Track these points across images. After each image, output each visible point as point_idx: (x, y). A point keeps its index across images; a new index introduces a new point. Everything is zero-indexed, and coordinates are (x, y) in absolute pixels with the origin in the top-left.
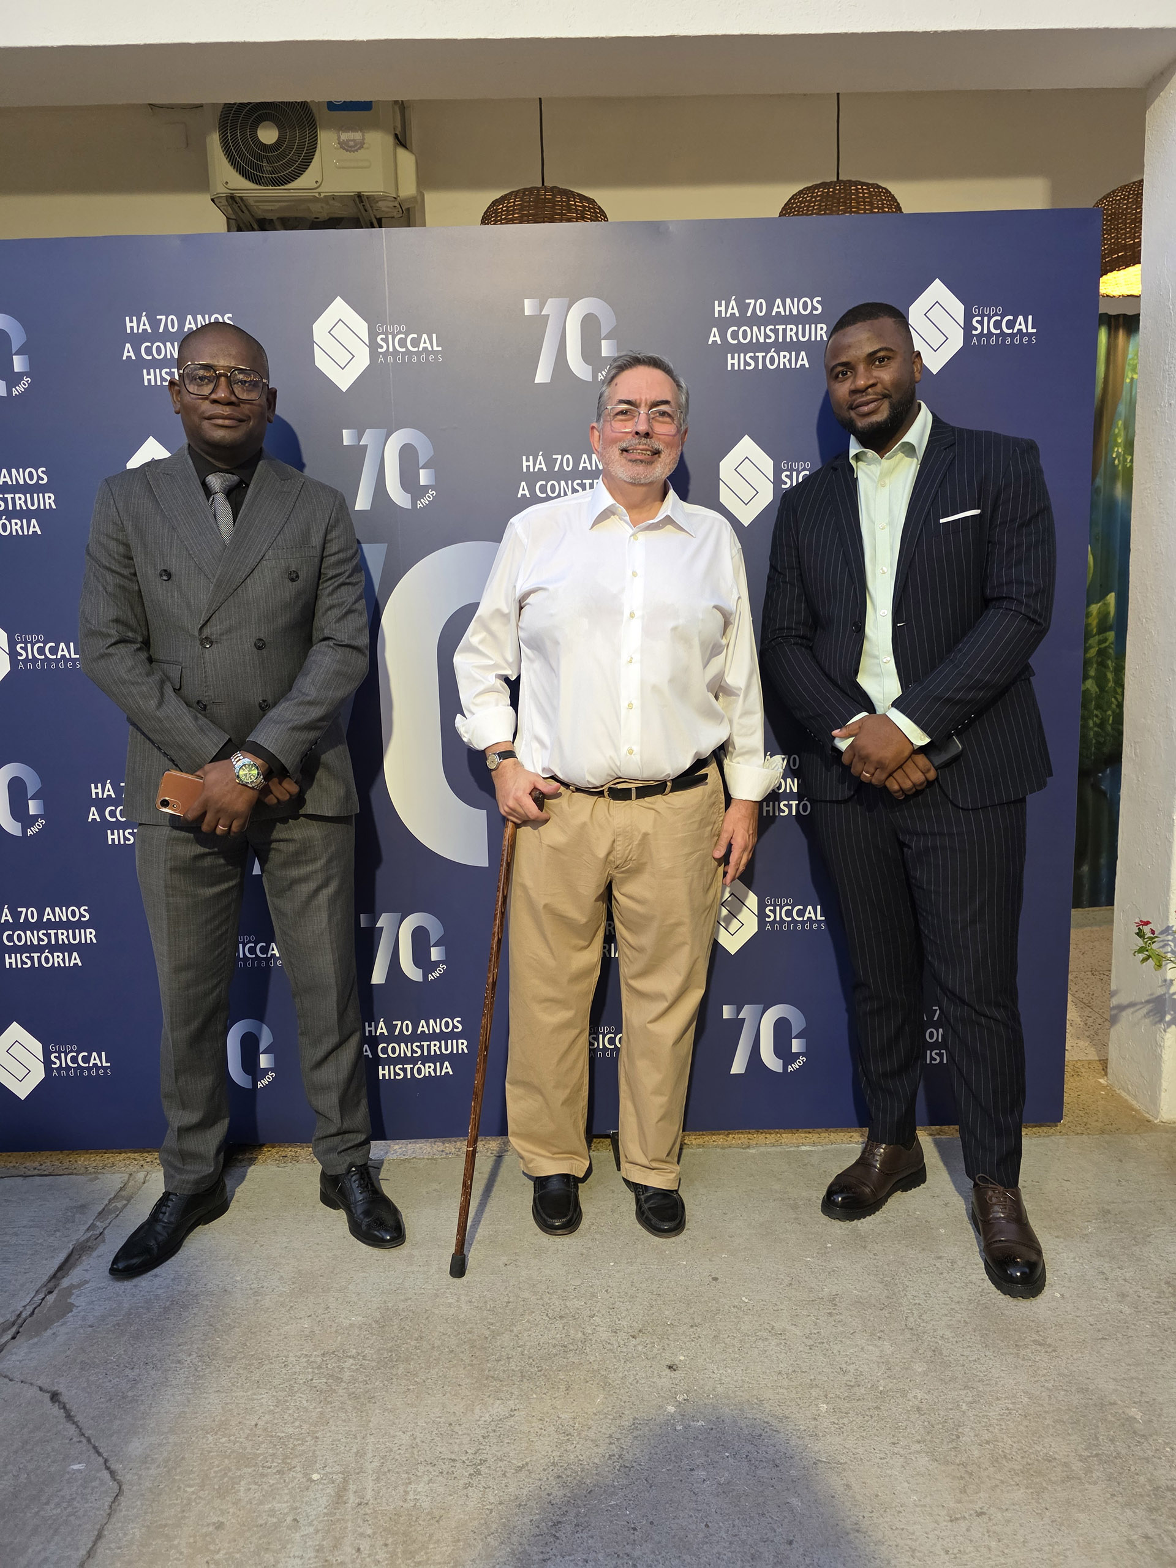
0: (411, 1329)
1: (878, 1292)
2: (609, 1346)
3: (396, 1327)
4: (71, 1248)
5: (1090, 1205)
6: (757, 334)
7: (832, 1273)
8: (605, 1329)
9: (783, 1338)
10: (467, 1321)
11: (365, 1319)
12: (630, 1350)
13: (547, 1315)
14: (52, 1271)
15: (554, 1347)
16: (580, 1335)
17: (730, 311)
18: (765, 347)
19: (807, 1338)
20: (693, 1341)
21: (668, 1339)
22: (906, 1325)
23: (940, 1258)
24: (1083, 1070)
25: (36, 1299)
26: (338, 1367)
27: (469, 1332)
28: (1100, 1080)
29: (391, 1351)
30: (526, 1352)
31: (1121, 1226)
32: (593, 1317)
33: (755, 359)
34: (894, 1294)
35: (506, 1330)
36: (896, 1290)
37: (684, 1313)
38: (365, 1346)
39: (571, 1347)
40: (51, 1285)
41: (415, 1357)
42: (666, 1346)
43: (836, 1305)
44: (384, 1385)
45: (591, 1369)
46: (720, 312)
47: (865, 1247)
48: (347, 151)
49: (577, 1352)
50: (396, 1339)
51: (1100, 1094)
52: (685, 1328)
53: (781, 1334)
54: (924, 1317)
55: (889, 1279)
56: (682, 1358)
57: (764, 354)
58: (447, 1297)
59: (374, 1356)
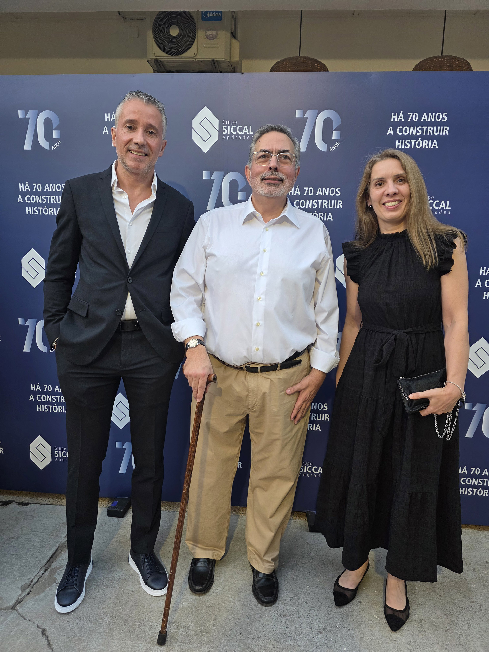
0: (211, 614)
1: (443, 620)
2: (308, 637)
3: (204, 611)
4: (58, 546)
6: (412, 131)
7: (419, 605)
8: (306, 626)
9: (396, 643)
10: (238, 612)
11: (190, 604)
12: (318, 641)
13: (277, 613)
14: (48, 558)
15: (281, 633)
16: (294, 628)
17: (399, 118)
18: (416, 138)
19: (408, 644)
20: (350, 639)
21: (337, 636)
22: (459, 642)
23: (474, 602)
25: (39, 573)
26: (176, 632)
27: (239, 619)
29: (201, 626)
30: (267, 635)
32: (300, 618)
34: (452, 622)
35: (257, 620)
36: (453, 620)
37: (345, 621)
38: (189, 621)
39: (289, 635)
40: (47, 566)
41: (213, 631)
42: (337, 640)
43: (422, 625)
44: (198, 646)
45: (299, 650)
46: (394, 119)
47: (435, 591)
48: (209, 39)
49: (292, 638)
50: (204, 618)
52: (346, 630)
53: (395, 640)
54: (468, 638)
55: (448, 612)
56: (345, 649)
57: (415, 141)
58: (228, 596)
59: (193, 628)
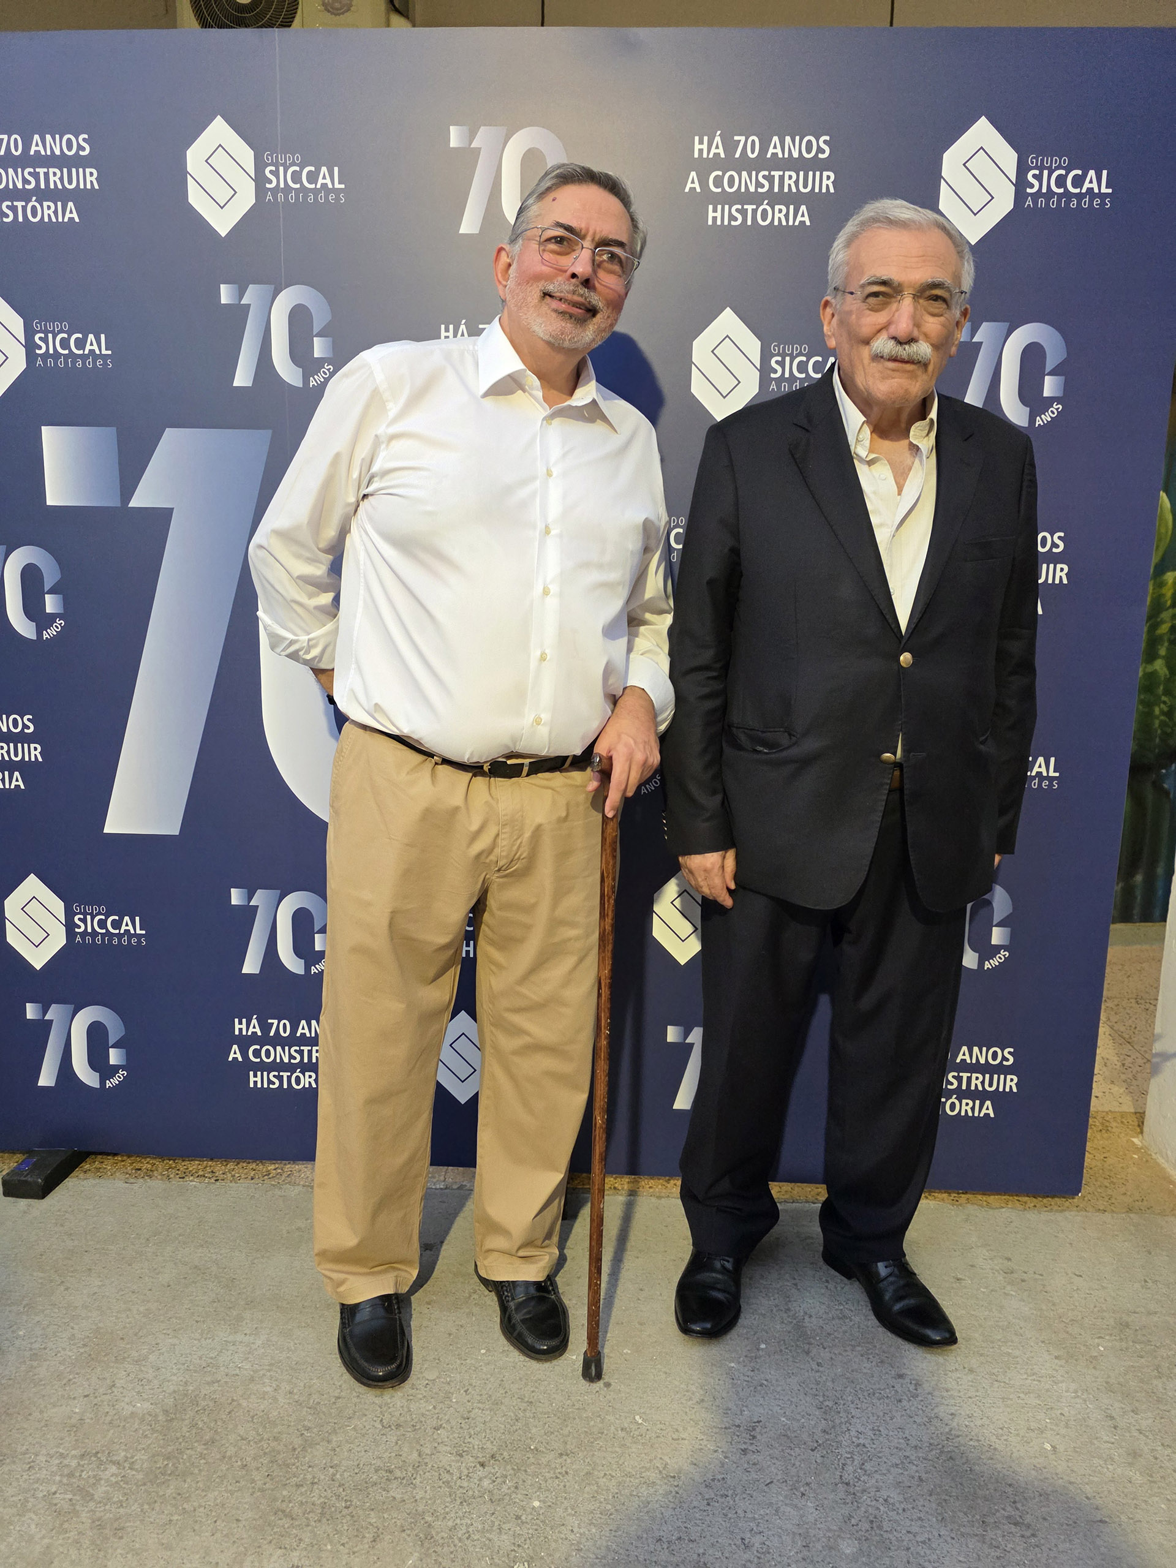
0: (205, 1428)
1: (813, 1423)
2: (446, 1477)
3: (187, 1422)
5: (1105, 1314)
6: (746, 181)
7: (759, 1388)
8: (449, 1449)
9: (676, 1484)
10: (278, 1422)
11: (153, 1407)
12: (472, 1485)
13: (381, 1421)
15: (376, 1471)
16: (415, 1455)
17: (713, 150)
18: (756, 199)
19: (707, 1486)
20: (557, 1478)
21: (526, 1471)
22: (841, 1476)
23: (901, 1376)
24: (1114, 1124)
26: (95, 1476)
27: (276, 1439)
28: (1133, 1139)
29: (168, 1458)
30: (338, 1476)
31: (1142, 1348)
32: (438, 1429)
33: (743, 212)
34: (834, 1427)
35: (323, 1439)
36: (837, 1421)
37: (556, 1433)
38: (140, 1447)
39: (398, 1473)
41: (196, 1471)
42: (521, 1482)
43: (754, 1437)
44: (142, 1511)
45: (414, 1511)
46: (701, 151)
47: (808, 1353)
48: (332, 13)
49: (404, 1481)
50: (181, 1440)
51: (1132, 1158)
52: (552, 1456)
53: (674, 1477)
54: (867, 1466)
55: (830, 1404)
56: (536, 1504)
57: (754, 207)
58: (264, 1383)
59: (145, 1466)
